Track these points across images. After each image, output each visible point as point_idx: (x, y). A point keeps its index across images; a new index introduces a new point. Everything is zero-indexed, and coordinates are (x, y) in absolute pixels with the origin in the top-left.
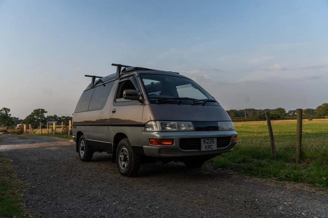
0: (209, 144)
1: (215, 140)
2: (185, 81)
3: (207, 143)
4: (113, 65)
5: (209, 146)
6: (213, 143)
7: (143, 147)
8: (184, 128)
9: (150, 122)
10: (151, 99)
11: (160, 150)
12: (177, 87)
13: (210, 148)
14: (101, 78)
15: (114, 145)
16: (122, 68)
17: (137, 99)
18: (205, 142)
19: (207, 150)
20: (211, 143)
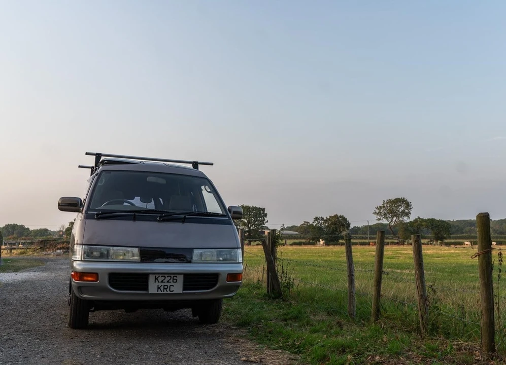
0: (166, 284)
1: (180, 279)
3: (162, 282)
5: (166, 287)
6: (173, 282)
9: (77, 245)
10: (89, 212)
11: (80, 289)
13: (168, 290)
18: (156, 280)
19: (160, 292)
20: (170, 282)
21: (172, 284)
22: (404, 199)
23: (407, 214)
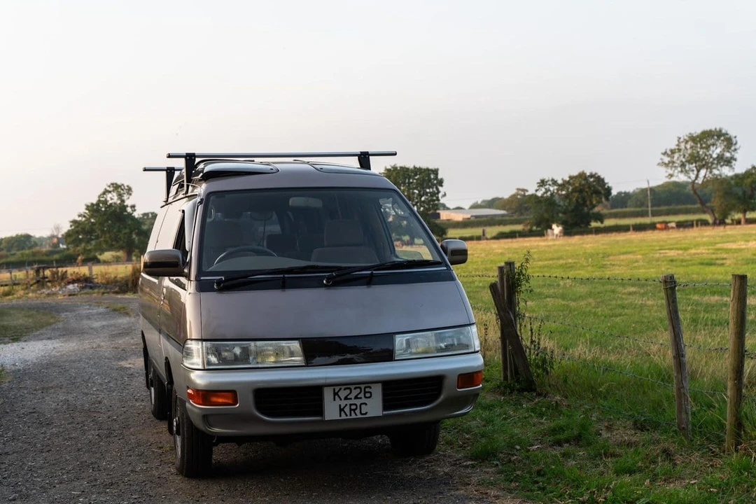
0: (353, 401)
1: (377, 391)
3: (346, 398)
5: (353, 407)
6: (366, 397)
9: (188, 342)
10: (202, 278)
11: (206, 417)
13: (358, 412)
18: (336, 397)
19: (344, 417)
20: (361, 398)
21: (364, 400)
22: (720, 131)
23: (729, 162)
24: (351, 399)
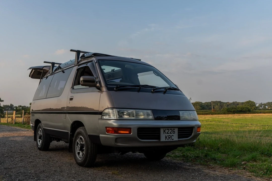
0: (169, 134)
1: (176, 130)
2: (147, 68)
3: (167, 133)
4: (72, 50)
5: (170, 137)
6: (173, 133)
7: (99, 136)
8: (142, 117)
9: (107, 109)
10: (108, 86)
11: (116, 140)
12: (138, 74)
13: (171, 138)
14: (60, 64)
15: (71, 133)
16: (81, 54)
17: (95, 86)
19: (167, 140)
20: (172, 133)
24: (169, 133)
